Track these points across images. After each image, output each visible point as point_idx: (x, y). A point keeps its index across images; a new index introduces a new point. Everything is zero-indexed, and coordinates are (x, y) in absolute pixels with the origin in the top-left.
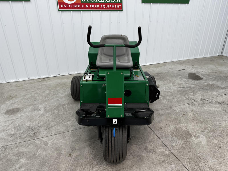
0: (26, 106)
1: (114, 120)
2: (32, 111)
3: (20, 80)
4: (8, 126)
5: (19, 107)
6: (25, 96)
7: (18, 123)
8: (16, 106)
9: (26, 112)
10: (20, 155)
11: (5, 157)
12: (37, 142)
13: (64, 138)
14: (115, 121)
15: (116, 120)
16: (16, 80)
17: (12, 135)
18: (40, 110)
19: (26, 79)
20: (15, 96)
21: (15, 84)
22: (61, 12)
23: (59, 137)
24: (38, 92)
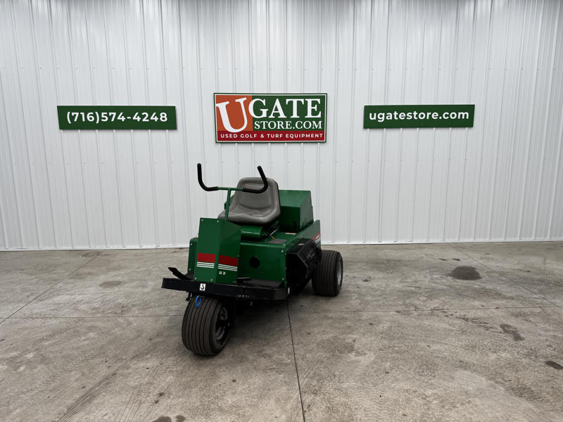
0: (132, 280)
1: (201, 285)
2: (137, 287)
3: (144, 247)
4: (96, 299)
5: (121, 280)
6: (138, 268)
7: (109, 297)
8: (118, 279)
9: (127, 287)
10: (91, 329)
11: (75, 327)
12: (120, 320)
13: (156, 321)
14: (203, 287)
15: (205, 285)
16: (138, 247)
17: (95, 309)
18: (147, 287)
19: (154, 247)
20: (125, 268)
21: (134, 252)
22: (220, 144)
23: (151, 319)
24: (160, 265)
